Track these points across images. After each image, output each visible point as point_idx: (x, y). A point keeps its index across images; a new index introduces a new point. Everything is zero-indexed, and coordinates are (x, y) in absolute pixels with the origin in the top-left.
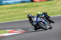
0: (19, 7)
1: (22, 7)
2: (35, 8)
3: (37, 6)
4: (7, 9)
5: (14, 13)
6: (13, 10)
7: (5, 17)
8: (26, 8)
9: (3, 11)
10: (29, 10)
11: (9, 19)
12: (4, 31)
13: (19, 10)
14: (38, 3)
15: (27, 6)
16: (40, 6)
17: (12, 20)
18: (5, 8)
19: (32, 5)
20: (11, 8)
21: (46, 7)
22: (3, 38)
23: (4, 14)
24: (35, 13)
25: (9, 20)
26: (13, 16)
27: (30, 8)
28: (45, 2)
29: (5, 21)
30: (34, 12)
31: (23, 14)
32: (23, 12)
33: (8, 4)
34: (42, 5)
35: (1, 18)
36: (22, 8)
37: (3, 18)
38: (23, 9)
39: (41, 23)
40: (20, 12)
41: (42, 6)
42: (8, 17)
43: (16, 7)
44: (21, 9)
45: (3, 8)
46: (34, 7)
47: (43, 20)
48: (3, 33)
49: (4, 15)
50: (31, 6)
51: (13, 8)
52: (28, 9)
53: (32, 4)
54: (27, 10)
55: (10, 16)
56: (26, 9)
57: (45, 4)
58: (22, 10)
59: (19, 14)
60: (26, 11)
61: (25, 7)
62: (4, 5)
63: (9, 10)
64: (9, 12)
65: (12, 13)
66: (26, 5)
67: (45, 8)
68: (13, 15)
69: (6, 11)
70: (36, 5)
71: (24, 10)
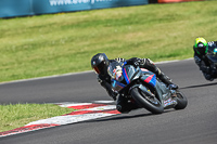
0: (107, 22)
1: (117, 20)
2: (162, 24)
3: (171, 18)
4: (64, 27)
5: (87, 43)
6: (86, 32)
7: (56, 58)
8: (131, 23)
9: (50, 35)
10: (140, 34)
11: (72, 64)
12: (51, 106)
13: (105, 30)
14: (172, 9)
15: (136, 16)
16: (181, 17)
17: (80, 68)
18: (55, 26)
19: (153, 15)
20: (78, 25)
21: (201, 20)
22: (48, 132)
23: (52, 45)
24: (162, 44)
25: (72, 69)
26: (84, 53)
27: (146, 25)
28: (198, 5)
29: (56, 72)
30: (159, 40)
31: (120, 46)
32: (120, 38)
33: (66, 12)
34: (187, 14)
35: (44, 61)
36: (115, 25)
37: (50, 59)
38: (122, 28)
39: (141, 86)
40: (110, 40)
41: (189, 18)
42: (67, 56)
43: (96, 22)
44: (112, 28)
45: (50, 25)
46: (160, 20)
47: (149, 77)
48: (51, 116)
49: (54, 48)
50: (150, 18)
51: (85, 27)
52: (140, 30)
53: (154, 12)
54: (134, 31)
55: (75, 54)
56: (130, 27)
57: (198, 12)
58: (116, 34)
59: (107, 46)
60: (131, 35)
61: (128, 21)
62: (53, 14)
63: (72, 32)
64: (71, 40)
65: (81, 44)
66: (131, 15)
67: (200, 24)
68: (86, 49)
69: (61, 37)
70: (166, 13)
71: (125, 32)
